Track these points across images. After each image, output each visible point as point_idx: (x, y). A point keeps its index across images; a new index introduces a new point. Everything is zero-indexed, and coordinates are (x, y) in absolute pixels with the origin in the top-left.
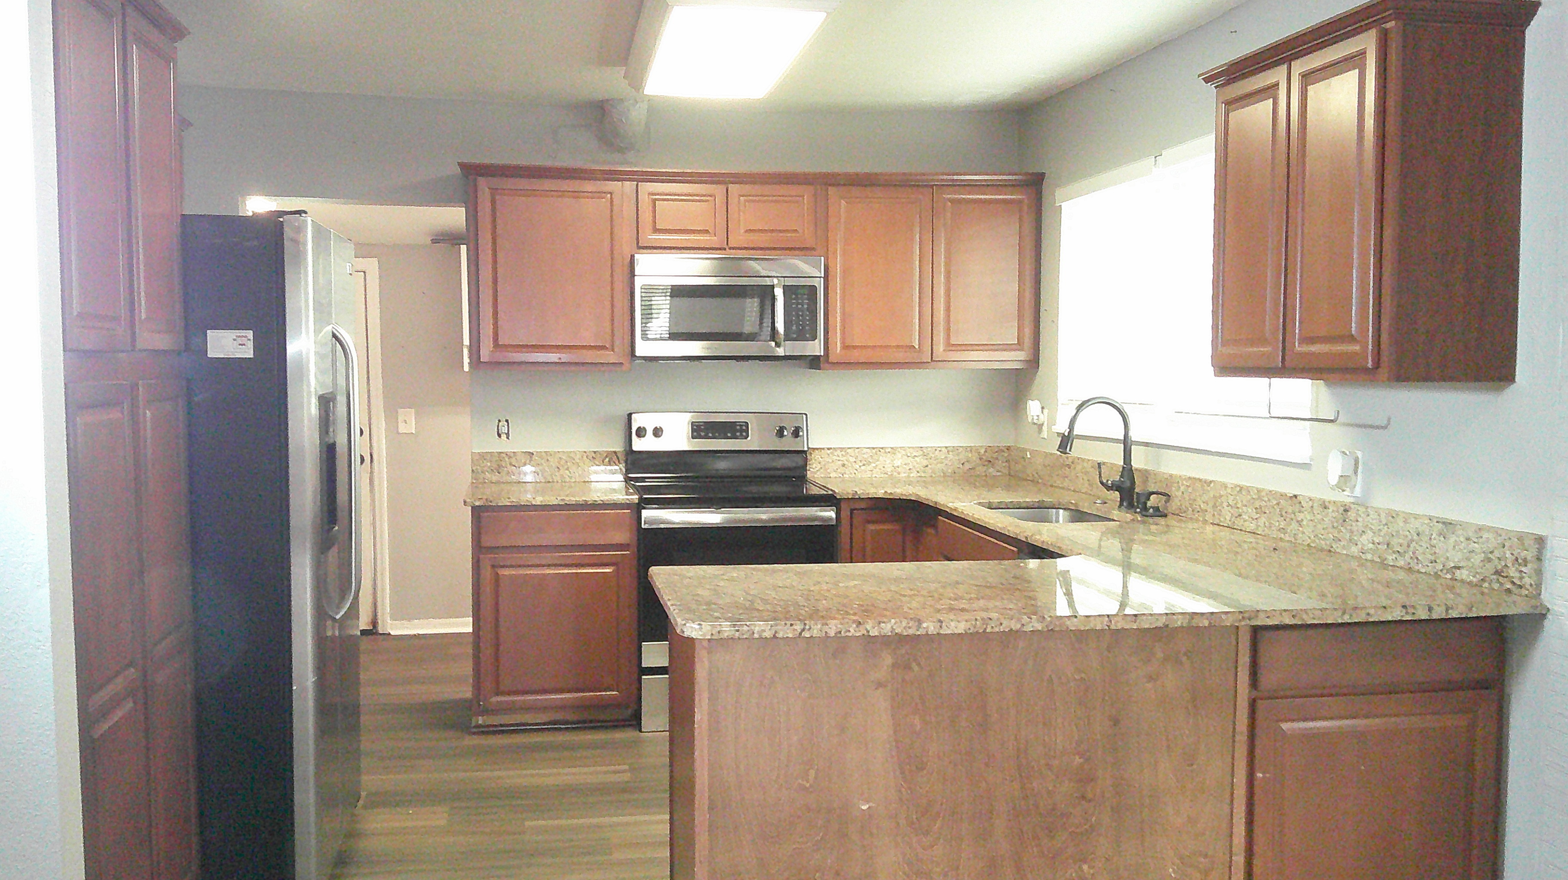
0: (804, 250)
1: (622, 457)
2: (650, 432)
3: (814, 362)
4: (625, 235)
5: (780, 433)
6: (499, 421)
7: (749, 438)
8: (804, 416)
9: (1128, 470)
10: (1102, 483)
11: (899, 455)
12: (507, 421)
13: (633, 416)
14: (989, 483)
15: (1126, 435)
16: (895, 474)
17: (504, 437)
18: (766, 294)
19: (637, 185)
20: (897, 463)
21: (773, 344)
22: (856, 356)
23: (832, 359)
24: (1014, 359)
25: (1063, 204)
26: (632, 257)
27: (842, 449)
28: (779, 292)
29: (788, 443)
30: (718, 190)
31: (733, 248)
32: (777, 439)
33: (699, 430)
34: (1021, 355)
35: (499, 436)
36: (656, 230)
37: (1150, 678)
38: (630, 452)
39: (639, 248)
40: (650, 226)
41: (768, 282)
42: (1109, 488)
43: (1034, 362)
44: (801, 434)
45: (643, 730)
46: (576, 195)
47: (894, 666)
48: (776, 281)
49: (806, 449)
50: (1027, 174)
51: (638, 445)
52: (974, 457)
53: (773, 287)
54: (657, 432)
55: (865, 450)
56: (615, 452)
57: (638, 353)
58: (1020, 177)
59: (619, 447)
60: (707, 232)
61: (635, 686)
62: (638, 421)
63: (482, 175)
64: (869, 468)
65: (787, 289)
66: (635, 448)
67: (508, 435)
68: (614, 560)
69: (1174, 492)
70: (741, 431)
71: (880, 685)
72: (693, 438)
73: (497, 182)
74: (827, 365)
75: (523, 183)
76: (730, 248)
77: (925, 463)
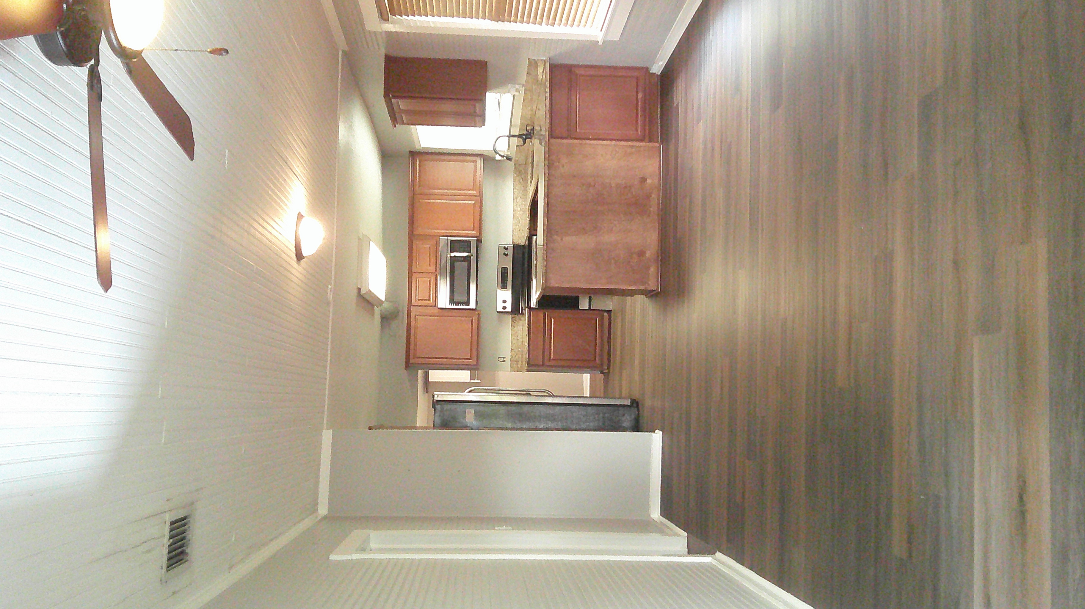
0: (437, 243)
1: (513, 316)
2: (505, 305)
3: (479, 241)
4: (430, 311)
5: (506, 255)
6: (499, 361)
7: (508, 267)
8: (500, 245)
9: (520, 136)
10: (523, 145)
11: (516, 208)
12: (499, 358)
13: (498, 311)
14: (525, 180)
15: (507, 136)
16: (523, 210)
17: (505, 359)
18: (454, 259)
19: (413, 306)
20: (519, 209)
21: (472, 257)
22: (477, 225)
23: (478, 234)
24: (480, 163)
25: (422, 146)
26: (439, 308)
27: (513, 231)
28: (453, 255)
29: (510, 252)
30: (415, 276)
31: (436, 271)
32: (508, 257)
33: (504, 286)
34: (478, 161)
35: (504, 361)
36: (429, 300)
37: (563, 166)
38: (512, 313)
39: (435, 306)
40: (428, 302)
41: (449, 259)
42: (525, 143)
43: (480, 155)
44: (506, 247)
45: (611, 309)
46: (416, 328)
47: (557, 235)
48: (449, 256)
49: (512, 245)
50: (409, 157)
51: (509, 309)
52: (518, 178)
53: (451, 257)
54: (504, 302)
55: (514, 222)
56: (512, 318)
57: (474, 308)
58: (411, 159)
59: (510, 317)
60: (430, 280)
61: (595, 312)
62: (500, 309)
63: (409, 361)
64: (521, 220)
65: (451, 252)
66: (510, 310)
67: (504, 358)
68: (549, 318)
69: (526, 123)
70: (505, 270)
71: (562, 240)
72: (507, 288)
73: (411, 357)
74: (481, 237)
75: (412, 347)
76: (436, 272)
77: (519, 198)
